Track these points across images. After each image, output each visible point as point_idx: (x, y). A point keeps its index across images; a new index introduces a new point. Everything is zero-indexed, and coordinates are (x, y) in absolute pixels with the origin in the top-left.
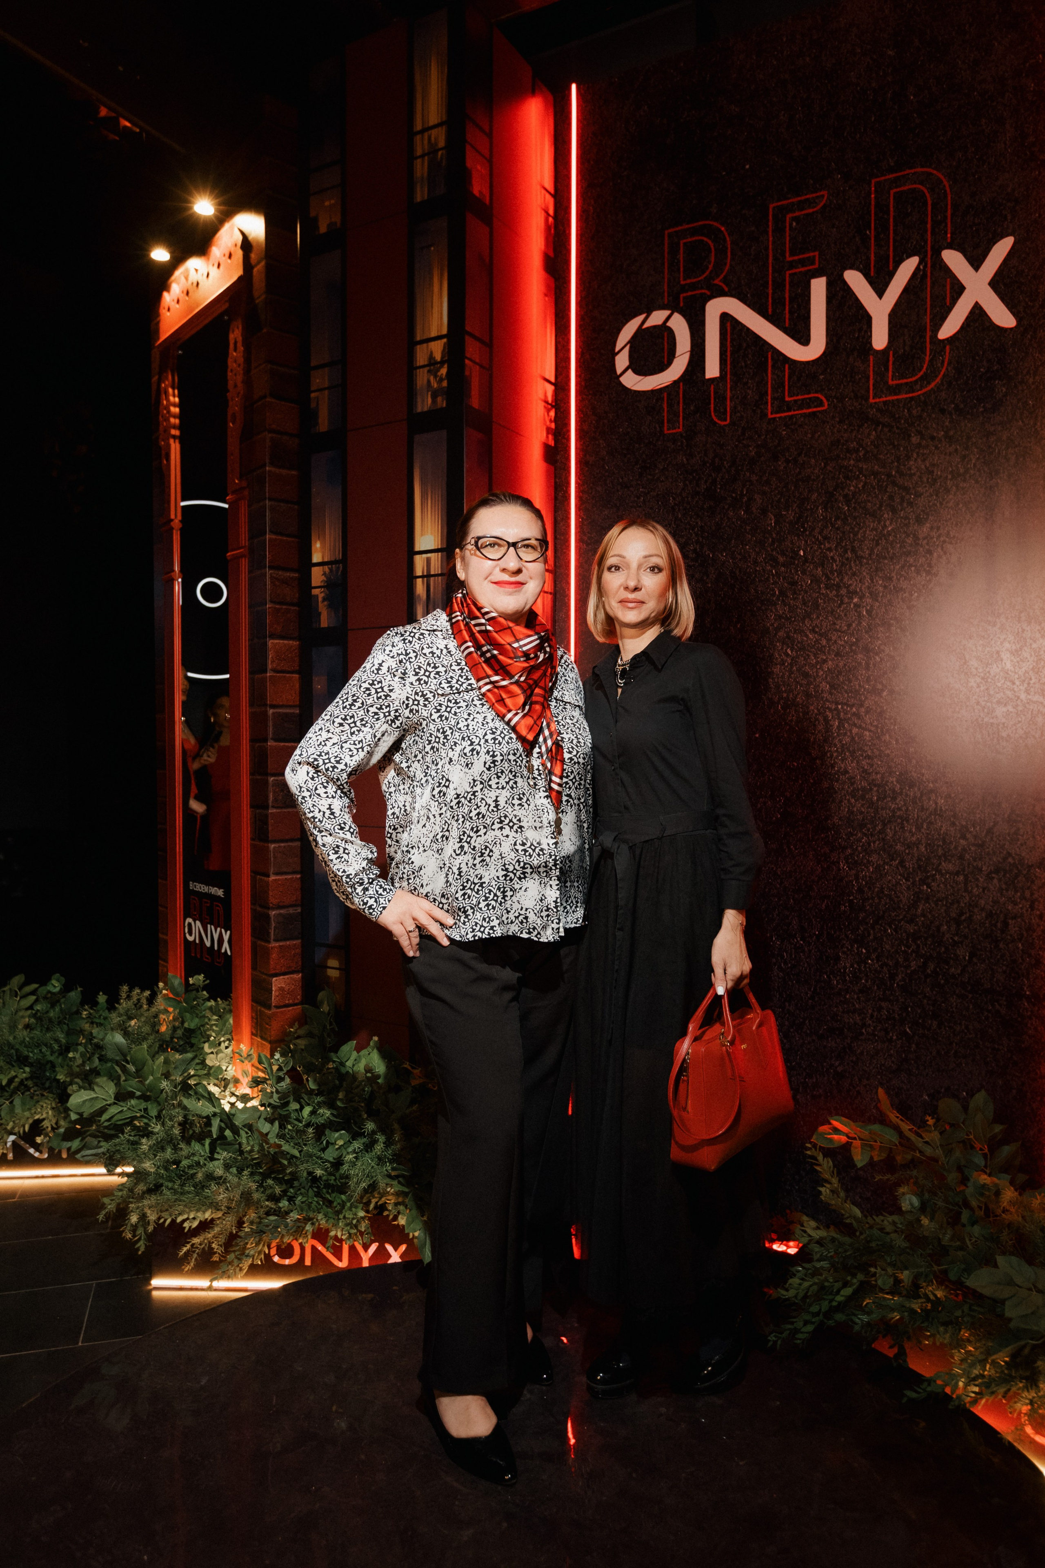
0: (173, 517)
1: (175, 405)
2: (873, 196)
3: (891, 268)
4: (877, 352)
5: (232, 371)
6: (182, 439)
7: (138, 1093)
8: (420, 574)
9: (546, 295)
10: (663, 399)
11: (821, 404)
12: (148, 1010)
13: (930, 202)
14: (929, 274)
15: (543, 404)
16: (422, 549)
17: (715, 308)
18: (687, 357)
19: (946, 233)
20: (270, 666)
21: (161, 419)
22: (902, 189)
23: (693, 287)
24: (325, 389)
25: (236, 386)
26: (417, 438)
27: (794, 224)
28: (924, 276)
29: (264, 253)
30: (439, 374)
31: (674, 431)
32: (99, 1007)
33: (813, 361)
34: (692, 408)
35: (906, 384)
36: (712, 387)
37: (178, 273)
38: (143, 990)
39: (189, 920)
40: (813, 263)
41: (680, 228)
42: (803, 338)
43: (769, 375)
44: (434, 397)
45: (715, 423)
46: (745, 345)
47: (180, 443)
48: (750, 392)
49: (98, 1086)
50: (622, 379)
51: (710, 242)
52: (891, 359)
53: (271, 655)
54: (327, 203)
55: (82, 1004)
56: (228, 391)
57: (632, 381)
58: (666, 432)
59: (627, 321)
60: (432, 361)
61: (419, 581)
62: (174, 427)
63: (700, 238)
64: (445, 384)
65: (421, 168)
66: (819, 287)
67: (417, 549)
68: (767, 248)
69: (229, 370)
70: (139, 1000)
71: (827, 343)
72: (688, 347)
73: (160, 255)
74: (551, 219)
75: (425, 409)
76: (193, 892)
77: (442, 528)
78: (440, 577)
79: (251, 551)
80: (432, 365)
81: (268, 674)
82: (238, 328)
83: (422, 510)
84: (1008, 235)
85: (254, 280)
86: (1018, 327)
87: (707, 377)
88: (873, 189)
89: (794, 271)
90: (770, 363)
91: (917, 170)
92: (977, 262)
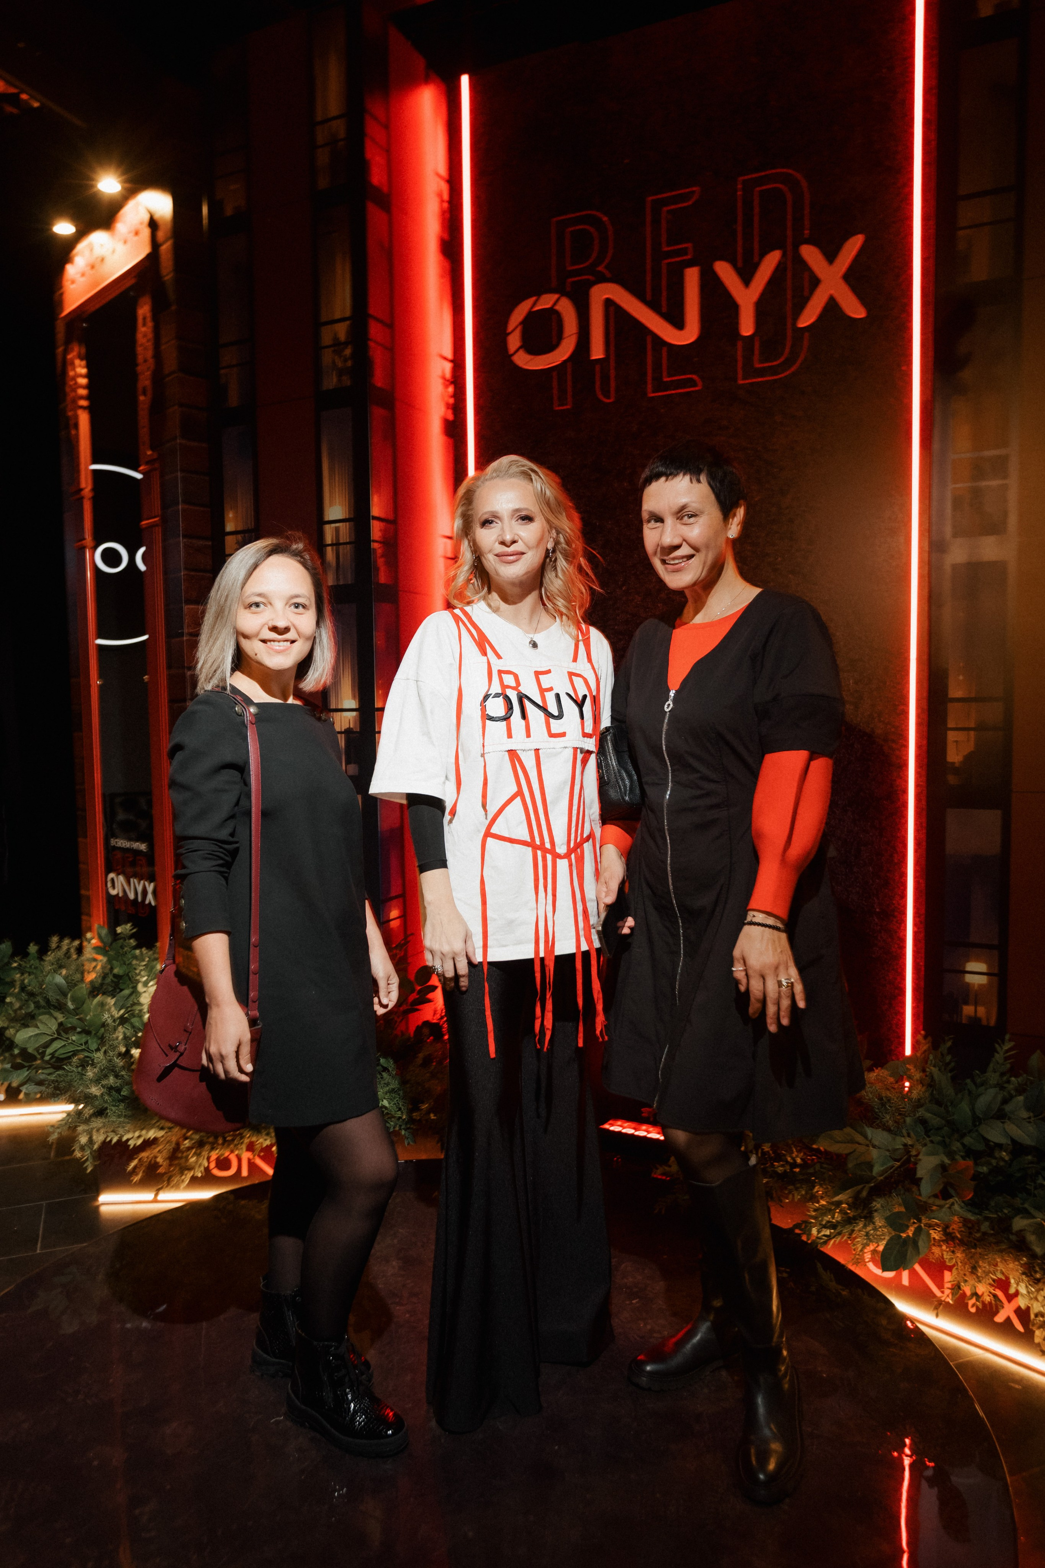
0: (83, 485)
1: (82, 376)
5: (141, 346)
6: (90, 409)
7: (79, 1030)
8: (330, 543)
9: (442, 276)
11: (695, 385)
12: (77, 959)
15: (442, 380)
16: (331, 518)
20: (187, 630)
21: (68, 389)
22: (764, 188)
24: (233, 366)
25: (145, 360)
26: (324, 414)
29: (170, 232)
30: (344, 354)
31: (565, 407)
32: (29, 958)
34: (579, 387)
37: (81, 246)
38: (73, 939)
39: (113, 875)
44: (340, 373)
45: (600, 401)
46: (626, 328)
47: (89, 414)
48: (631, 372)
49: (42, 1022)
53: (188, 619)
54: (232, 188)
55: (13, 955)
58: (556, 408)
60: (337, 342)
61: (329, 549)
62: (82, 398)
64: (349, 363)
65: (322, 157)
66: (692, 277)
67: (326, 519)
69: (138, 345)
70: (68, 950)
73: (63, 228)
74: (446, 205)
75: (331, 388)
76: (115, 848)
77: (349, 499)
78: (348, 546)
79: (164, 520)
80: (337, 345)
81: (185, 638)
82: (147, 303)
83: (330, 482)
84: (858, 233)
85: (160, 258)
86: (866, 318)
87: (593, 358)
88: (740, 186)
89: (669, 261)
90: (649, 346)
91: (779, 170)
92: (831, 257)
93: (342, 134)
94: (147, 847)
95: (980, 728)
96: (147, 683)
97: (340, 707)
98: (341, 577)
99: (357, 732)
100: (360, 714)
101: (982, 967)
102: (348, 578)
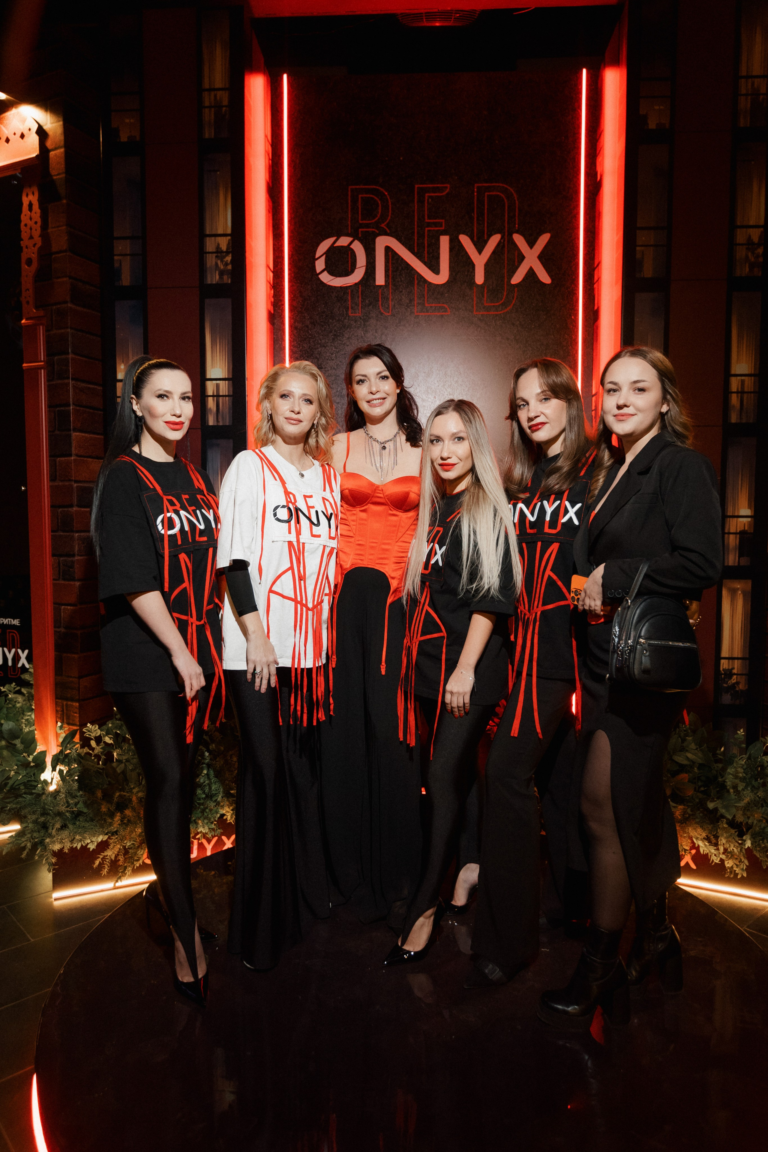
2: (476, 194)
3: (485, 238)
4: (478, 285)
5: (26, 225)
8: (212, 394)
9: (269, 211)
10: (348, 293)
11: (445, 312)
13: (506, 205)
14: (506, 247)
15: (268, 284)
16: (212, 376)
17: (382, 242)
18: (363, 269)
19: (515, 224)
20: (74, 451)
22: (491, 193)
23: (367, 226)
24: (126, 255)
25: (31, 237)
26: (207, 301)
27: (430, 200)
28: (504, 246)
29: (62, 143)
30: (225, 260)
31: (356, 315)
33: (441, 285)
34: (367, 302)
35: (494, 306)
36: (380, 291)
40: (441, 226)
41: (357, 187)
42: (436, 270)
43: (416, 289)
44: (222, 273)
45: (382, 314)
46: (400, 268)
48: (403, 297)
50: (320, 276)
51: (377, 199)
52: (486, 290)
53: (74, 444)
54: (127, 121)
56: (22, 240)
57: (326, 278)
58: (350, 314)
59: (324, 240)
60: (219, 250)
61: (210, 399)
63: (372, 196)
64: (230, 267)
65: (208, 116)
66: (444, 241)
67: (208, 377)
68: (414, 211)
69: (23, 224)
71: (449, 275)
72: (365, 264)
74: (270, 162)
75: (214, 282)
77: (229, 365)
78: (227, 398)
79: (50, 365)
80: (219, 253)
81: (73, 458)
82: (33, 194)
83: (212, 351)
84: (547, 232)
85: (50, 161)
86: (552, 283)
87: (377, 284)
88: (476, 190)
89: (429, 228)
90: (416, 282)
91: (501, 185)
92: (531, 244)
93: (225, 102)
94: (21, 622)
96: (26, 490)
98: (220, 420)
102: (226, 420)
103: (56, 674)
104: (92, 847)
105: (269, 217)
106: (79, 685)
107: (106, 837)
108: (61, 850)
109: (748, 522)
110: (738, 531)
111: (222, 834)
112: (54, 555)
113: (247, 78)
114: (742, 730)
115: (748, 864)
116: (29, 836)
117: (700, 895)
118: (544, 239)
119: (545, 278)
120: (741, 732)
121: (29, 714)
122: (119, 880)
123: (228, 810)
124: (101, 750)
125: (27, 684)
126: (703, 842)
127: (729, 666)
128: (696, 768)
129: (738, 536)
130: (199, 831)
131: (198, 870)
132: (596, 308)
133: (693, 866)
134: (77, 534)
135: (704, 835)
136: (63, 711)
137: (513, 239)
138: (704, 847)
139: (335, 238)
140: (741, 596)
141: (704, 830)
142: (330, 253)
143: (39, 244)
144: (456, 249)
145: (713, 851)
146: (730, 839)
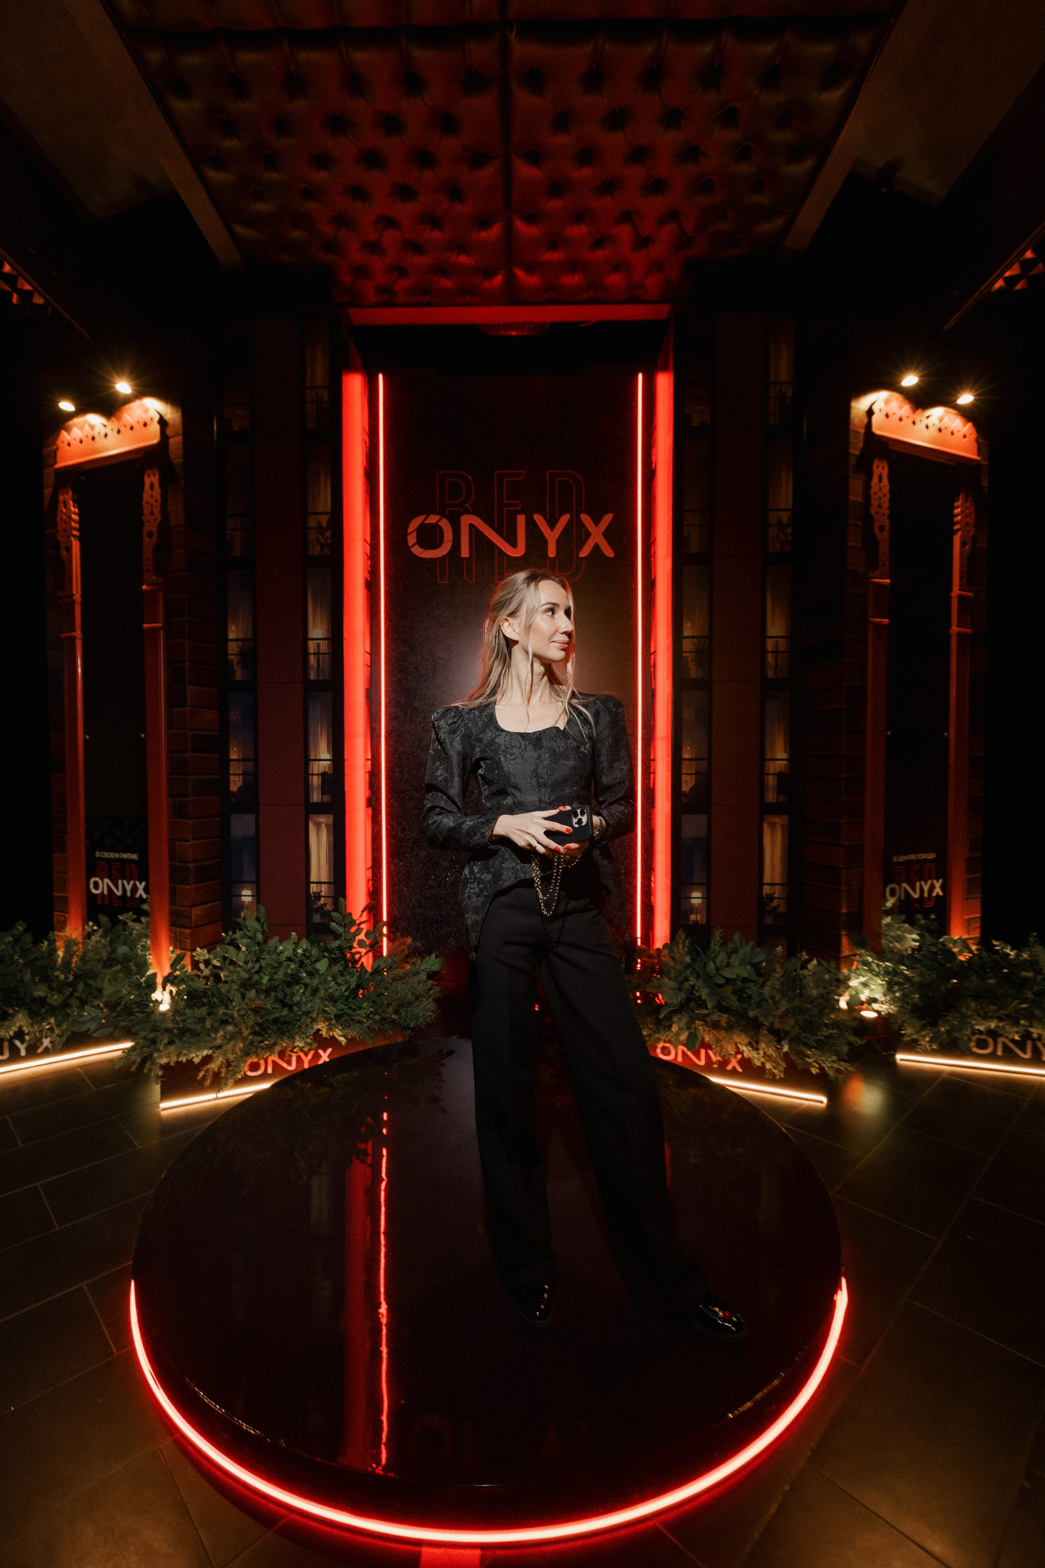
0: (74, 592)
1: (75, 514)
2: (548, 479)
3: (557, 517)
4: (551, 559)
5: (147, 502)
6: (80, 539)
8: (312, 652)
9: (366, 493)
10: (438, 564)
13: (574, 489)
14: (575, 524)
15: (365, 554)
16: (314, 637)
17: (467, 520)
18: (450, 543)
19: (581, 505)
20: (189, 703)
21: (59, 520)
22: (562, 479)
23: (453, 506)
24: (237, 530)
25: (152, 513)
26: (309, 571)
28: (572, 526)
29: (181, 432)
30: (325, 535)
31: (444, 583)
33: (519, 557)
34: (454, 572)
36: (466, 562)
37: (77, 420)
39: (97, 879)
40: (517, 507)
41: (444, 472)
42: (514, 545)
43: (497, 561)
44: (322, 546)
45: (467, 582)
46: (482, 542)
47: (80, 540)
48: (486, 567)
50: (412, 549)
51: (463, 484)
52: (557, 563)
53: (189, 696)
54: (239, 413)
56: (144, 515)
57: (417, 551)
58: (439, 582)
59: (415, 517)
60: (320, 526)
61: (312, 657)
62: (75, 529)
63: (456, 479)
64: (329, 541)
65: (311, 410)
66: (521, 520)
67: (310, 637)
68: (494, 494)
69: (145, 501)
71: (527, 548)
72: (451, 538)
73: (66, 406)
74: (368, 449)
75: (316, 554)
76: (100, 859)
77: (328, 628)
78: (327, 656)
79: (167, 622)
80: (320, 528)
81: (188, 709)
82: (154, 475)
83: (314, 614)
84: (610, 513)
85: (170, 447)
86: (615, 557)
87: (462, 556)
88: (548, 476)
89: (507, 508)
90: (498, 556)
91: (569, 471)
92: (597, 523)
93: (326, 399)
94: (139, 857)
95: (697, 773)
96: (145, 738)
97: (318, 758)
98: (321, 675)
99: (330, 774)
100: (334, 764)
101: (699, 894)
102: (326, 675)
103: (170, 904)
104: (197, 1060)
105: (366, 498)
106: (191, 913)
107: (210, 1052)
108: (168, 1064)
109: (784, 764)
110: (776, 772)
111: (318, 1048)
112: (170, 796)
113: (344, 378)
114: (780, 947)
115: (785, 1066)
116: (139, 1051)
117: (745, 1095)
118: (608, 518)
119: (609, 552)
120: (779, 949)
121: (145, 940)
122: (221, 1091)
123: (323, 1025)
124: (210, 973)
125: (146, 914)
126: (746, 1046)
127: (771, 890)
128: (739, 982)
129: (776, 776)
130: (296, 1045)
131: (295, 1082)
132: (653, 578)
133: (740, 1070)
134: (191, 778)
135: (747, 1040)
136: (176, 937)
137: (580, 519)
138: (747, 1052)
139: (425, 516)
140: (780, 829)
141: (747, 1036)
142: (422, 528)
143: (159, 519)
144: (532, 527)
145: (755, 1055)
146: (770, 1044)
